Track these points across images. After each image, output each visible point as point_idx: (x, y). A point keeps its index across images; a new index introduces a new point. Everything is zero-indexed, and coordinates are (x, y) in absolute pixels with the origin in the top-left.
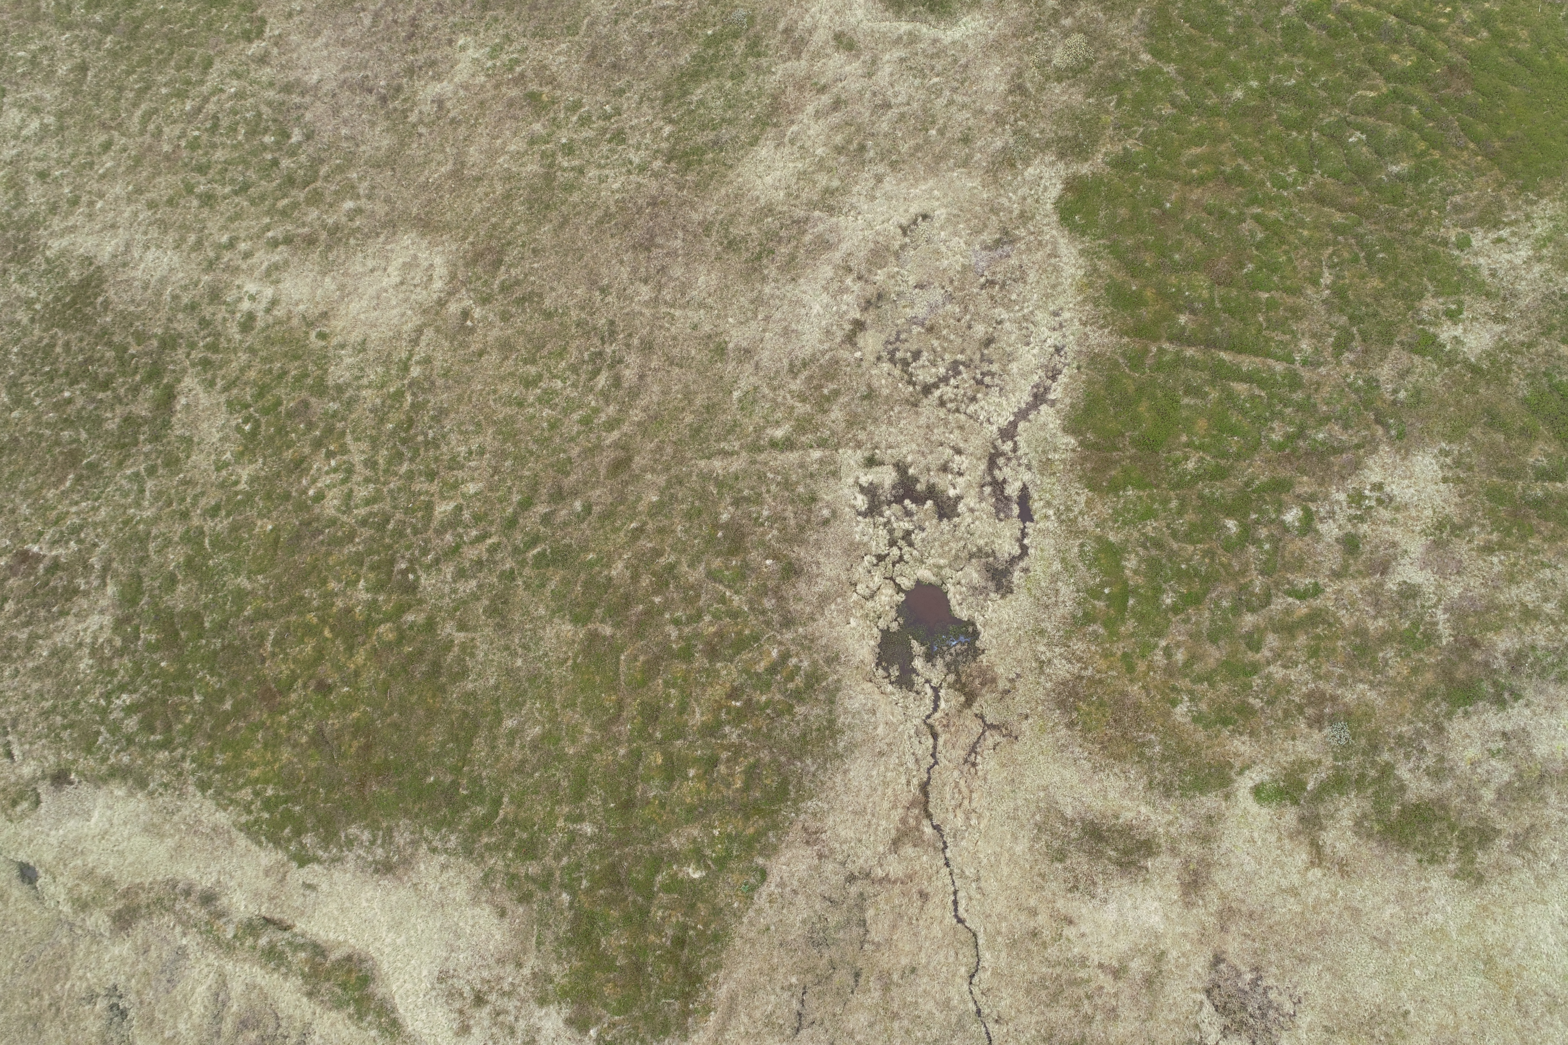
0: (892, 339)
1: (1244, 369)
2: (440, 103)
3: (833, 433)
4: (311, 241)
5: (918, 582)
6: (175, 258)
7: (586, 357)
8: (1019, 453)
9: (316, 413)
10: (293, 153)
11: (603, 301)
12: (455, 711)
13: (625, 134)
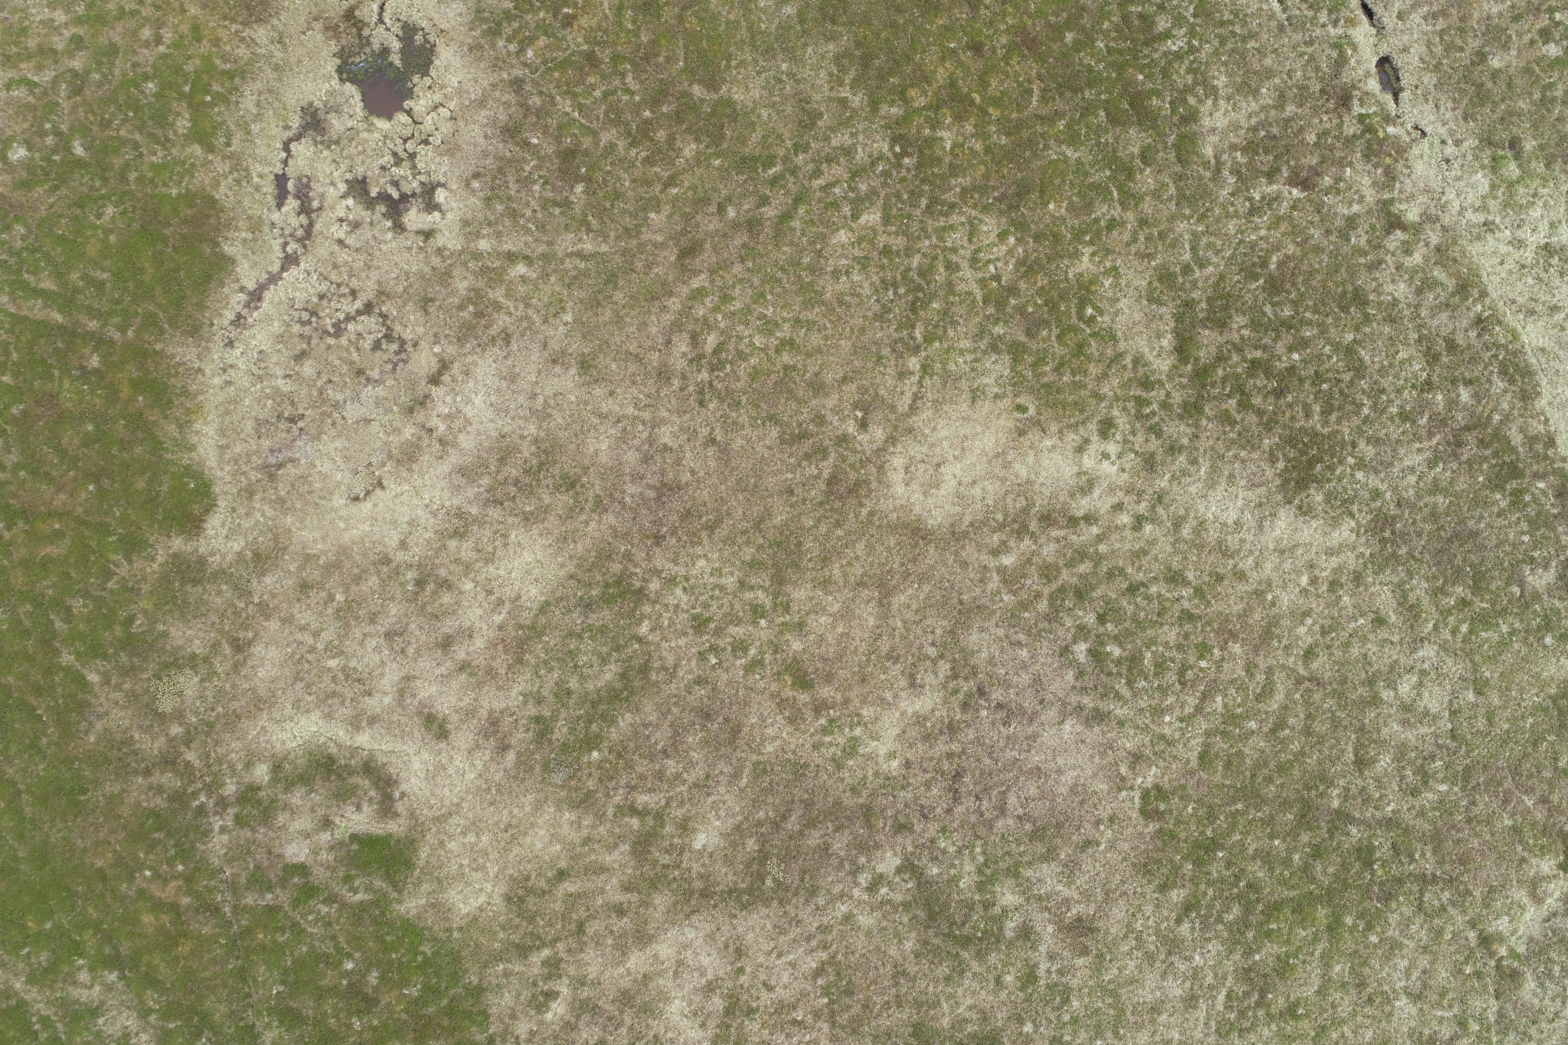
0: (401, 364)
1: (40, 301)
2: (913, 685)
3: (465, 264)
4: (1047, 519)
6: (1202, 509)
7: (728, 367)
8: (282, 240)
9: (1018, 325)
10: (1082, 631)
11: (713, 429)
12: (843, 24)
13: (693, 627)
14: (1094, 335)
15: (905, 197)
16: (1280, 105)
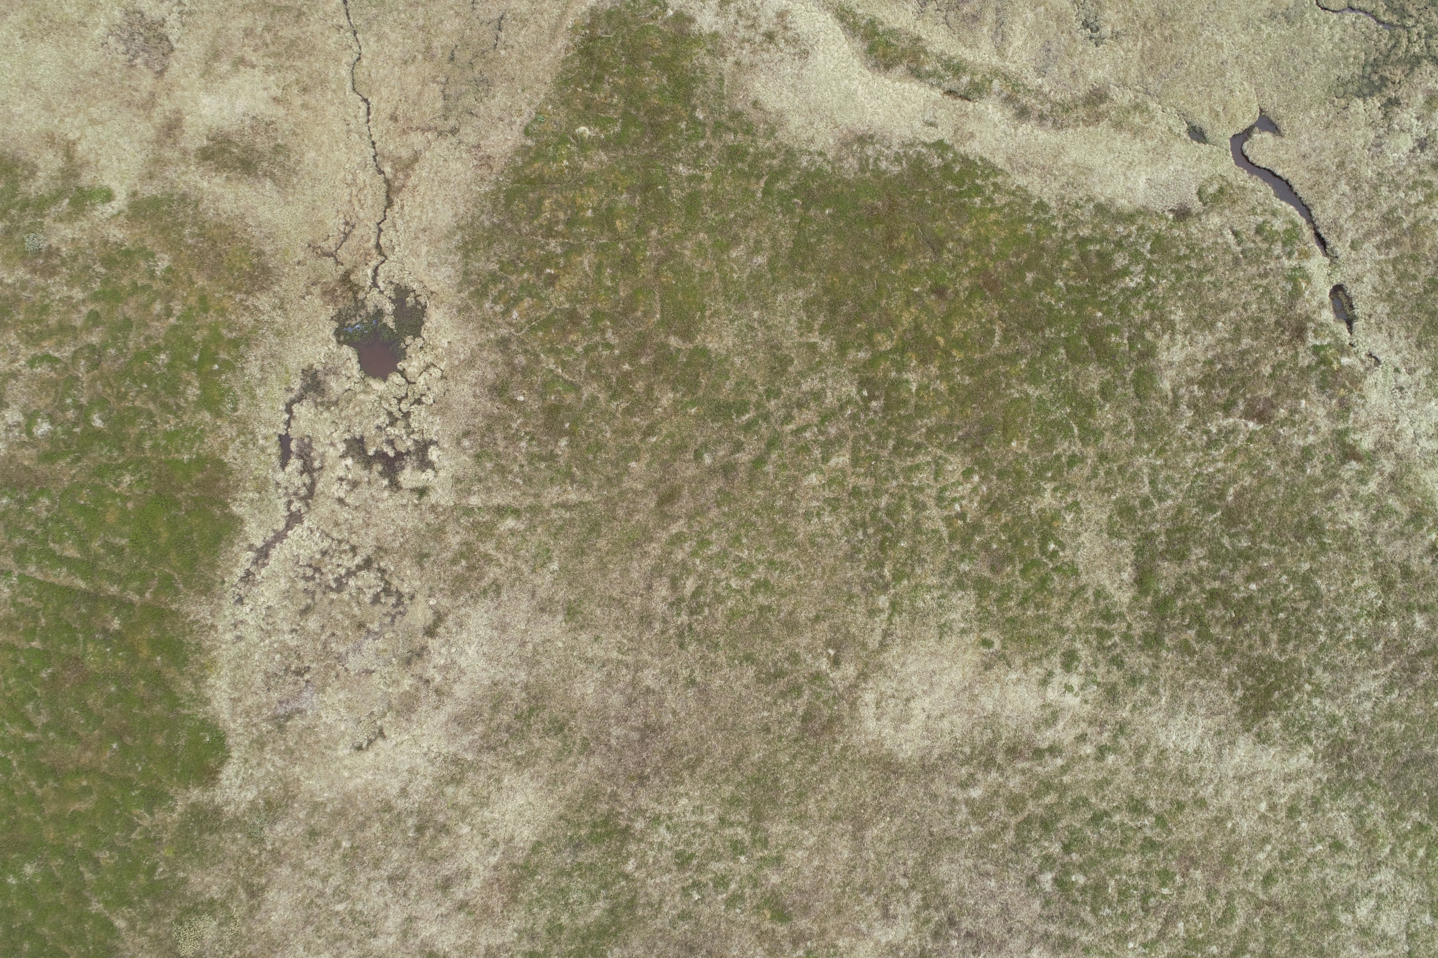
0: (399, 617)
1: (65, 569)
2: (887, 915)
3: (457, 520)
4: (1013, 752)
5: (385, 379)
6: (1163, 738)
7: (706, 610)
8: (286, 499)
9: (982, 561)
10: (1048, 860)
11: (693, 671)
12: (812, 271)
13: (676, 863)
14: (1056, 569)
15: (873, 438)
16: (1236, 339)
